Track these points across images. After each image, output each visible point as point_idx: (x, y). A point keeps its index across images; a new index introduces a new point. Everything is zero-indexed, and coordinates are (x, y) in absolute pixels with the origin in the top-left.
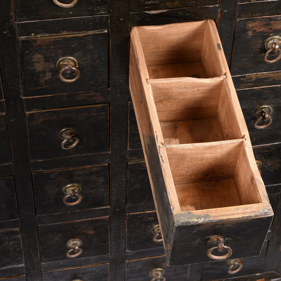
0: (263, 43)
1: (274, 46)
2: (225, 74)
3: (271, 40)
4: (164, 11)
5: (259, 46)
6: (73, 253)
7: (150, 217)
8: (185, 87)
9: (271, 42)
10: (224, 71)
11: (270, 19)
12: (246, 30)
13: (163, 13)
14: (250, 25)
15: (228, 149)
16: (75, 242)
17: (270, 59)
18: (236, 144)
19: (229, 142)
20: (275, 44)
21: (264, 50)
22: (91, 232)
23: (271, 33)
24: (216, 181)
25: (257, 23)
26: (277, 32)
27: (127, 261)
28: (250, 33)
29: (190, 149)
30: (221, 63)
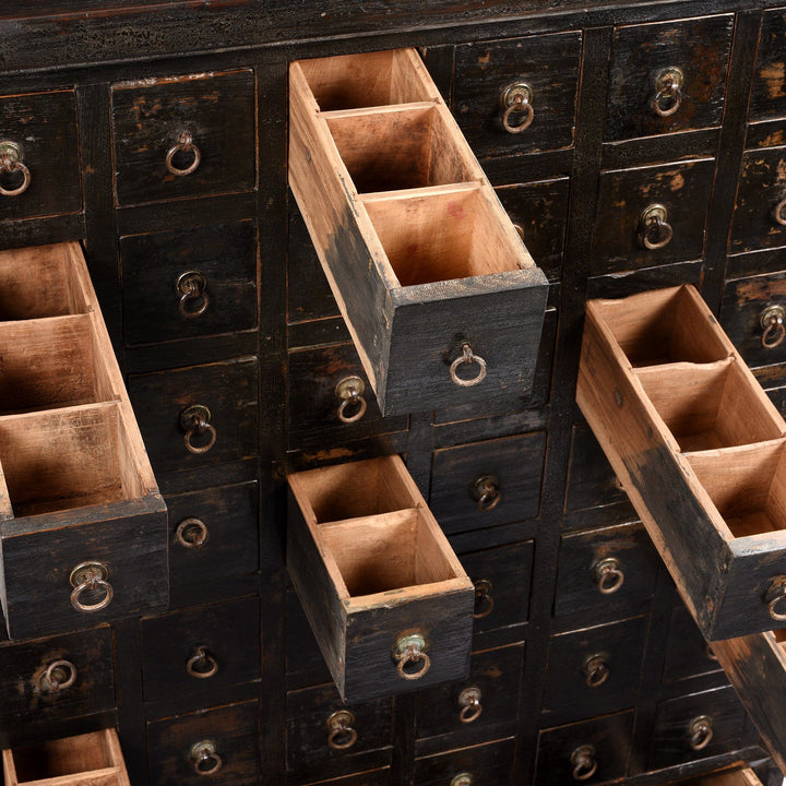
0: (758, 318)
1: (774, 321)
2: (732, 355)
3: (768, 312)
4: (632, 272)
5: (752, 323)
6: (468, 714)
7: (583, 640)
8: (680, 378)
9: (768, 315)
10: (730, 351)
11: (768, 278)
12: (735, 298)
13: (630, 276)
14: (742, 290)
15: (765, 457)
16: (471, 694)
17: (769, 342)
18: (776, 447)
19: (767, 443)
20: (776, 317)
21: (759, 329)
22: (496, 673)
23: (768, 301)
24: (740, 517)
25: (750, 286)
26: (776, 299)
27: (541, 731)
28: (741, 303)
29: (716, 457)
30: (722, 340)
